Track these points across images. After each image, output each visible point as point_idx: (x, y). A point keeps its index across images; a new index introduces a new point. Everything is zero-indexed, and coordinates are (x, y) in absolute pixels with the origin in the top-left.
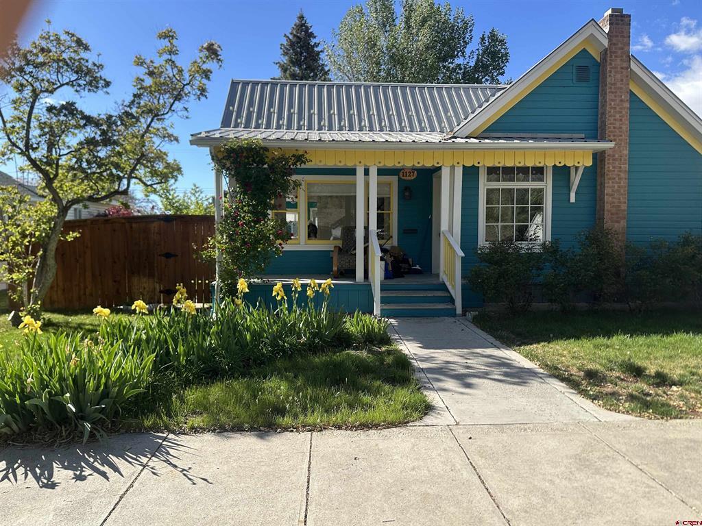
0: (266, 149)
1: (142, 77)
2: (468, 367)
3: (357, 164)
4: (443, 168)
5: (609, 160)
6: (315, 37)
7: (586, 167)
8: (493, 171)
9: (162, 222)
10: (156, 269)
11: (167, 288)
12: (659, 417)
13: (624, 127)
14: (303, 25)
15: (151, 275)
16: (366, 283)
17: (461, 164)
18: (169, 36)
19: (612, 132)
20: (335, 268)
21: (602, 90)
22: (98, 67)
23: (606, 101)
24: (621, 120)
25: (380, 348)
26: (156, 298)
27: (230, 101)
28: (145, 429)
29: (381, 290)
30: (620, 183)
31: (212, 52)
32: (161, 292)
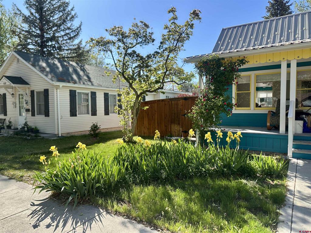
9: (183, 100)
10: (181, 121)
11: (185, 130)
15: (179, 124)
16: (286, 135)
18: (172, 11)
20: (268, 124)
22: (151, 34)
26: (180, 134)
27: (220, 39)
29: (294, 140)
31: (195, 14)
32: (182, 132)
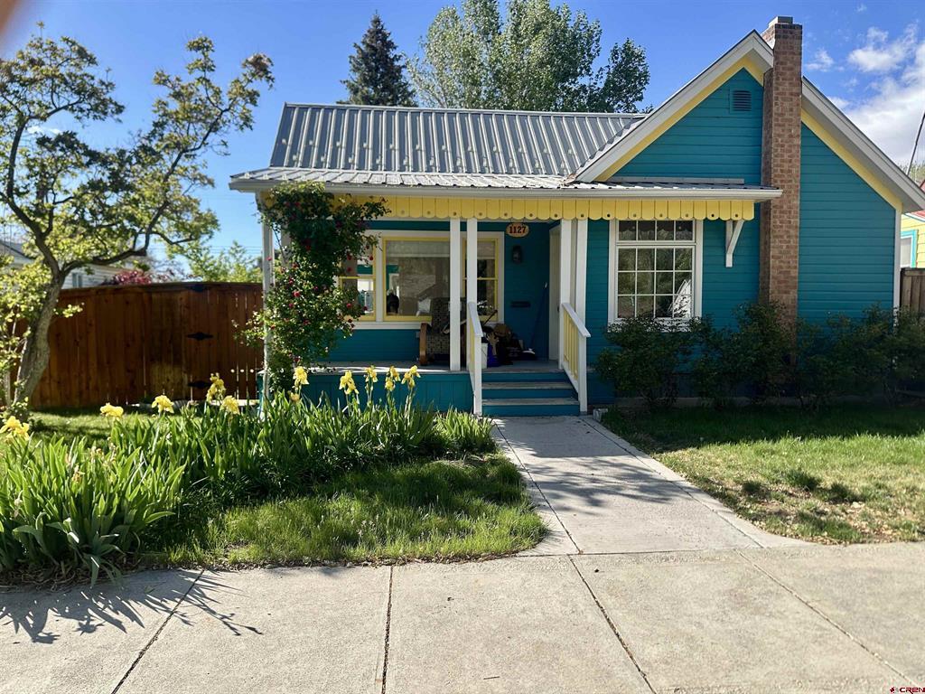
0: (330, 196)
1: (165, 100)
2: (594, 481)
3: (451, 216)
4: (562, 221)
5: (775, 212)
6: (395, 48)
7: (746, 222)
8: (626, 226)
9: (192, 293)
10: (183, 354)
11: (198, 379)
12: (835, 541)
13: (794, 170)
14: (380, 31)
15: (177, 362)
16: (462, 372)
17: (586, 217)
18: (200, 46)
19: (779, 176)
20: (422, 353)
21: (767, 123)
22: (107, 86)
23: (771, 137)
24: (790, 161)
25: (481, 456)
26: (184, 392)
27: (283, 131)
28: (172, 564)
29: (483, 381)
30: (789, 242)
31: (260, 67)
32: (190, 384)
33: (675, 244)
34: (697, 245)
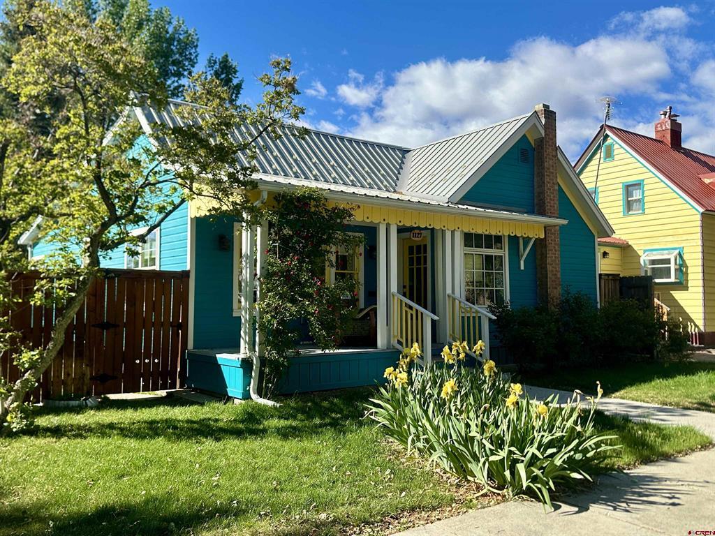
3: (382, 221)
4: (447, 231)
5: (548, 234)
7: (537, 239)
19: (550, 209)
21: (539, 173)
23: (543, 183)
24: (554, 200)
30: (555, 254)
32: (92, 379)
33: (493, 252)
34: (504, 252)
